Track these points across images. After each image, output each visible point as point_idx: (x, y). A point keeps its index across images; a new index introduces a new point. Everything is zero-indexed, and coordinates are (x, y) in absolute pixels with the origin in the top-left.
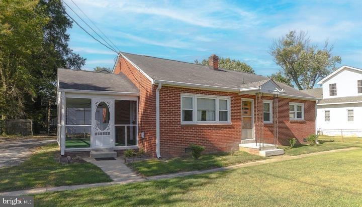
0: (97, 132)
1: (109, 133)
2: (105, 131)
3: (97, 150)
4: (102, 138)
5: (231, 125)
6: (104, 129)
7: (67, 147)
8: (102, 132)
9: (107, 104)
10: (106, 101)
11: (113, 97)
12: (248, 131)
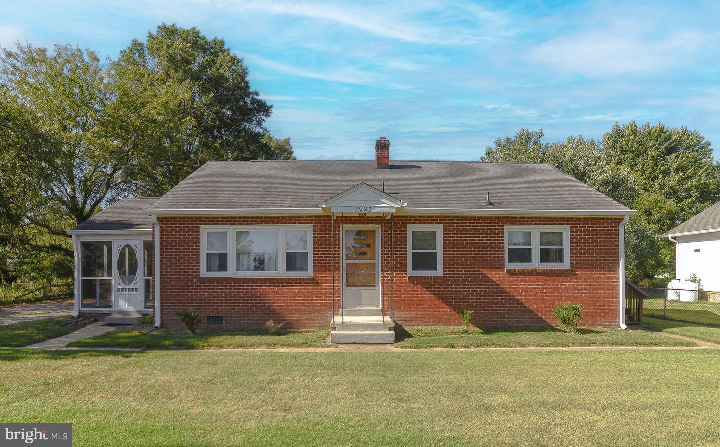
0: (120, 287)
1: (137, 290)
2: (131, 286)
3: (120, 312)
4: (127, 295)
5: (313, 279)
6: (130, 283)
7: (84, 306)
8: (128, 287)
9: (134, 248)
10: (131, 243)
11: (140, 237)
12: (365, 291)
